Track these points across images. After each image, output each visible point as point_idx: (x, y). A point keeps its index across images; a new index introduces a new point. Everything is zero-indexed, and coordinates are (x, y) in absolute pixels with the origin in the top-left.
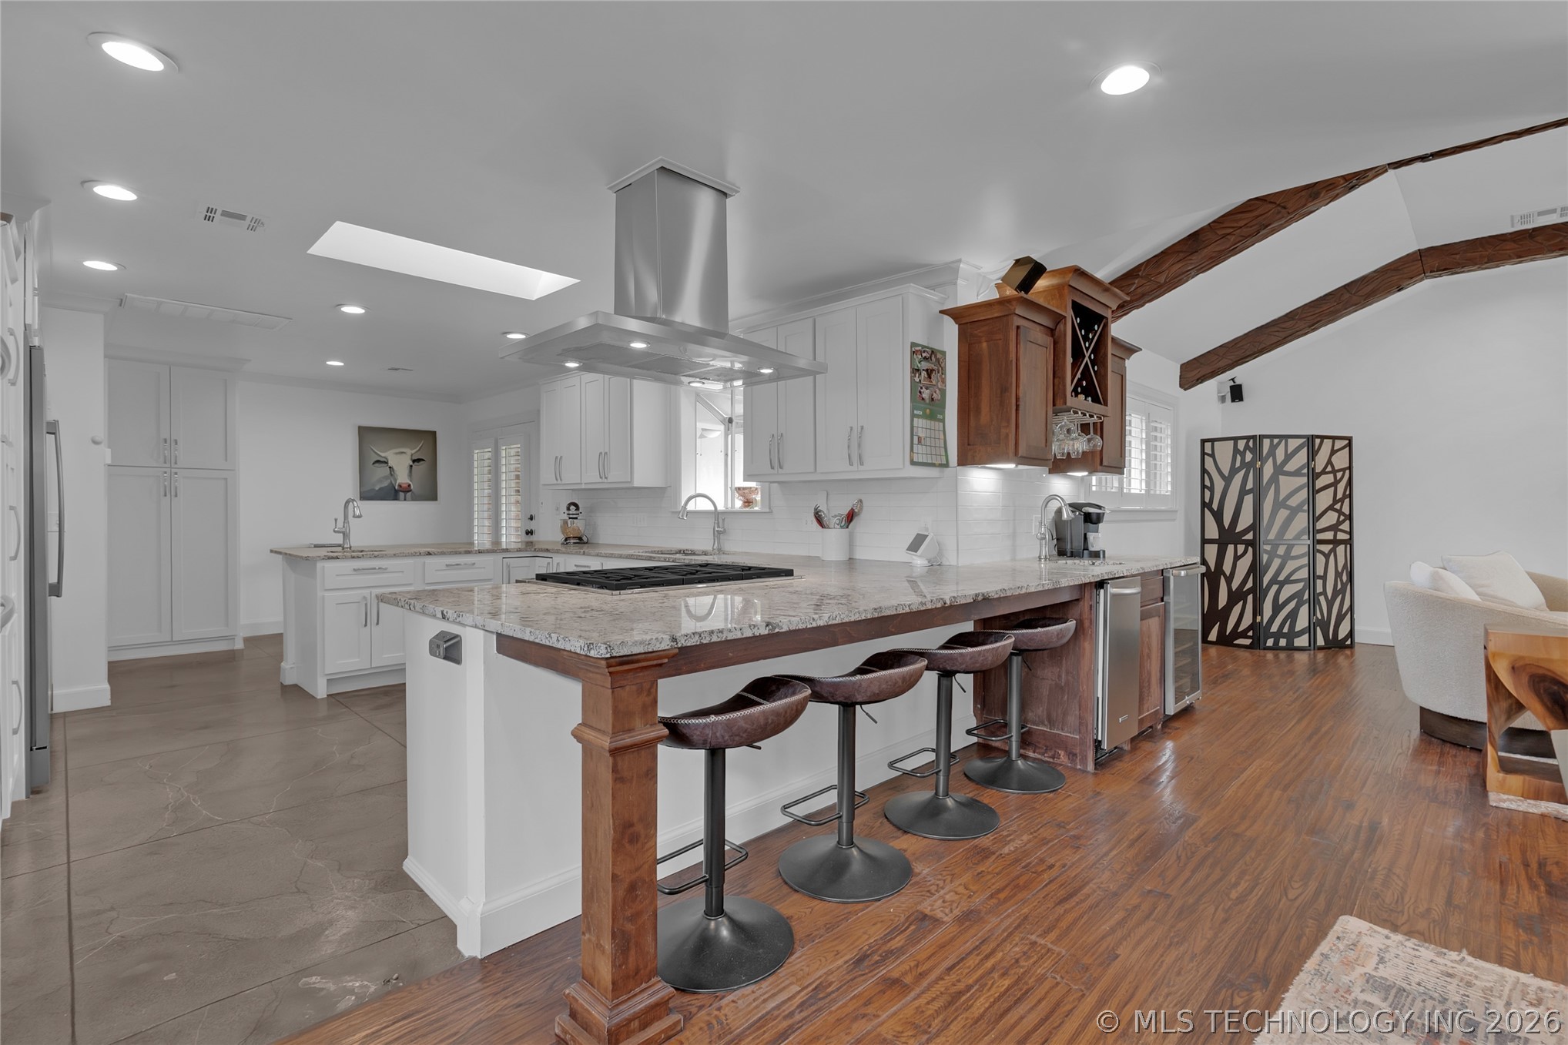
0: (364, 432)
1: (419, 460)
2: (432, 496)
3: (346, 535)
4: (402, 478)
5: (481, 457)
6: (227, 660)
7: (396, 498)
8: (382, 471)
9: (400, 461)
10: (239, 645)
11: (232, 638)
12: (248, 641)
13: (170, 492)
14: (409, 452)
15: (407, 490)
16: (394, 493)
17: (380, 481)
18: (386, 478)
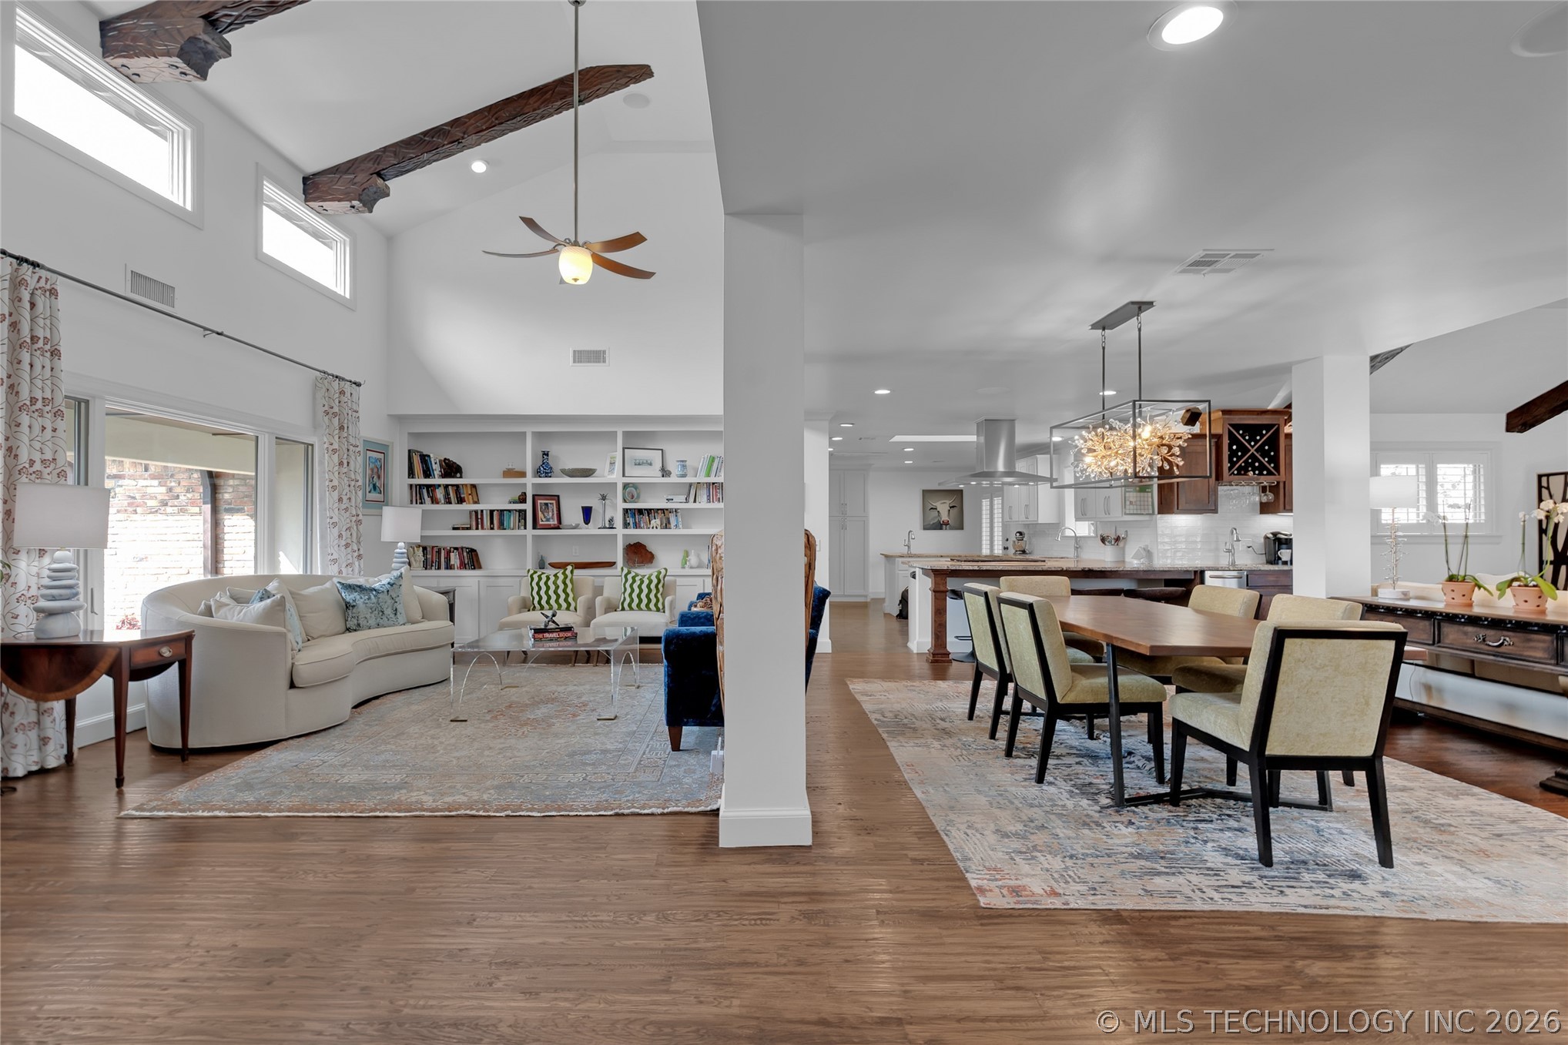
0: (926, 493)
1: (953, 507)
2: (961, 528)
3: (909, 547)
4: (945, 517)
5: (985, 503)
6: (864, 606)
7: (941, 529)
8: (934, 513)
9: (943, 507)
10: (869, 600)
11: (866, 596)
12: (872, 599)
13: (844, 527)
14: (948, 502)
15: (947, 524)
16: (940, 526)
17: (933, 519)
18: (936, 517)
